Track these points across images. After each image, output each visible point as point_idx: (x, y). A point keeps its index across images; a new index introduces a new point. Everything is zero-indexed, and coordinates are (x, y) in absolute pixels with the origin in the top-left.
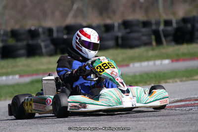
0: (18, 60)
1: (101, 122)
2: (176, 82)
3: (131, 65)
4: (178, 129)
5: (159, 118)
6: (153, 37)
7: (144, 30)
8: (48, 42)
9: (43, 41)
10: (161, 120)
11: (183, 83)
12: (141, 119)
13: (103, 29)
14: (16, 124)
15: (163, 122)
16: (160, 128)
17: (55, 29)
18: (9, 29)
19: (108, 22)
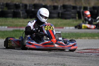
0: (8, 19)
1: (45, 56)
2: (86, 39)
3: (65, 28)
4: (83, 64)
5: (75, 58)
6: (77, 15)
7: (73, 11)
8: (24, 11)
9: (22, 11)
10: (76, 59)
11: (89, 40)
12: (66, 57)
13: (52, 8)
14: (3, 52)
15: (76, 60)
16: (74, 63)
17: (28, 5)
18: (5, 2)
19: (56, 4)
